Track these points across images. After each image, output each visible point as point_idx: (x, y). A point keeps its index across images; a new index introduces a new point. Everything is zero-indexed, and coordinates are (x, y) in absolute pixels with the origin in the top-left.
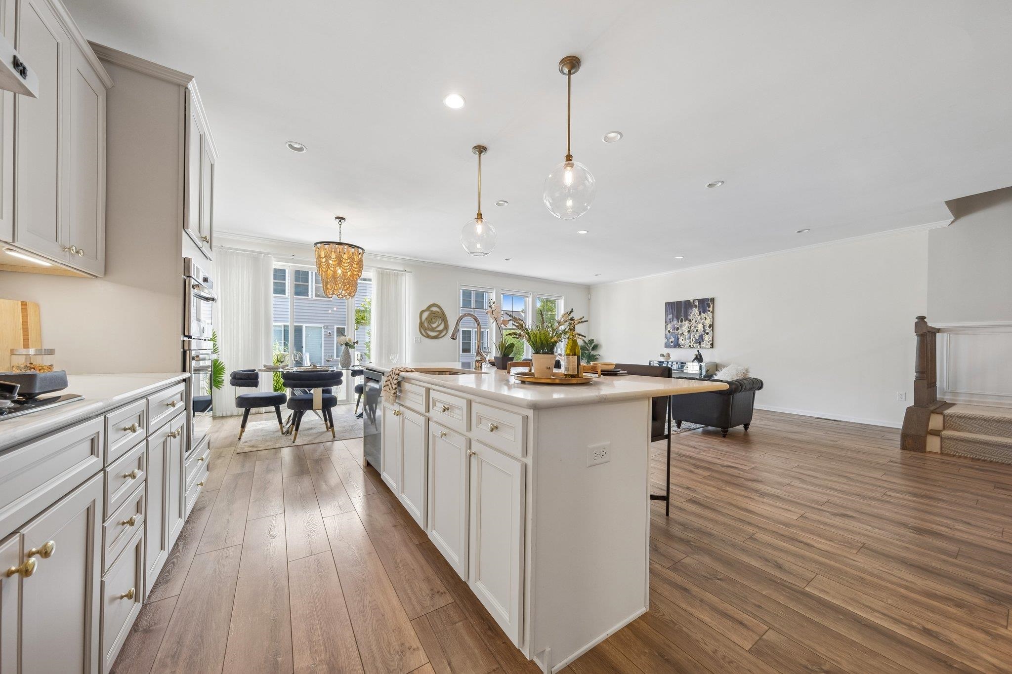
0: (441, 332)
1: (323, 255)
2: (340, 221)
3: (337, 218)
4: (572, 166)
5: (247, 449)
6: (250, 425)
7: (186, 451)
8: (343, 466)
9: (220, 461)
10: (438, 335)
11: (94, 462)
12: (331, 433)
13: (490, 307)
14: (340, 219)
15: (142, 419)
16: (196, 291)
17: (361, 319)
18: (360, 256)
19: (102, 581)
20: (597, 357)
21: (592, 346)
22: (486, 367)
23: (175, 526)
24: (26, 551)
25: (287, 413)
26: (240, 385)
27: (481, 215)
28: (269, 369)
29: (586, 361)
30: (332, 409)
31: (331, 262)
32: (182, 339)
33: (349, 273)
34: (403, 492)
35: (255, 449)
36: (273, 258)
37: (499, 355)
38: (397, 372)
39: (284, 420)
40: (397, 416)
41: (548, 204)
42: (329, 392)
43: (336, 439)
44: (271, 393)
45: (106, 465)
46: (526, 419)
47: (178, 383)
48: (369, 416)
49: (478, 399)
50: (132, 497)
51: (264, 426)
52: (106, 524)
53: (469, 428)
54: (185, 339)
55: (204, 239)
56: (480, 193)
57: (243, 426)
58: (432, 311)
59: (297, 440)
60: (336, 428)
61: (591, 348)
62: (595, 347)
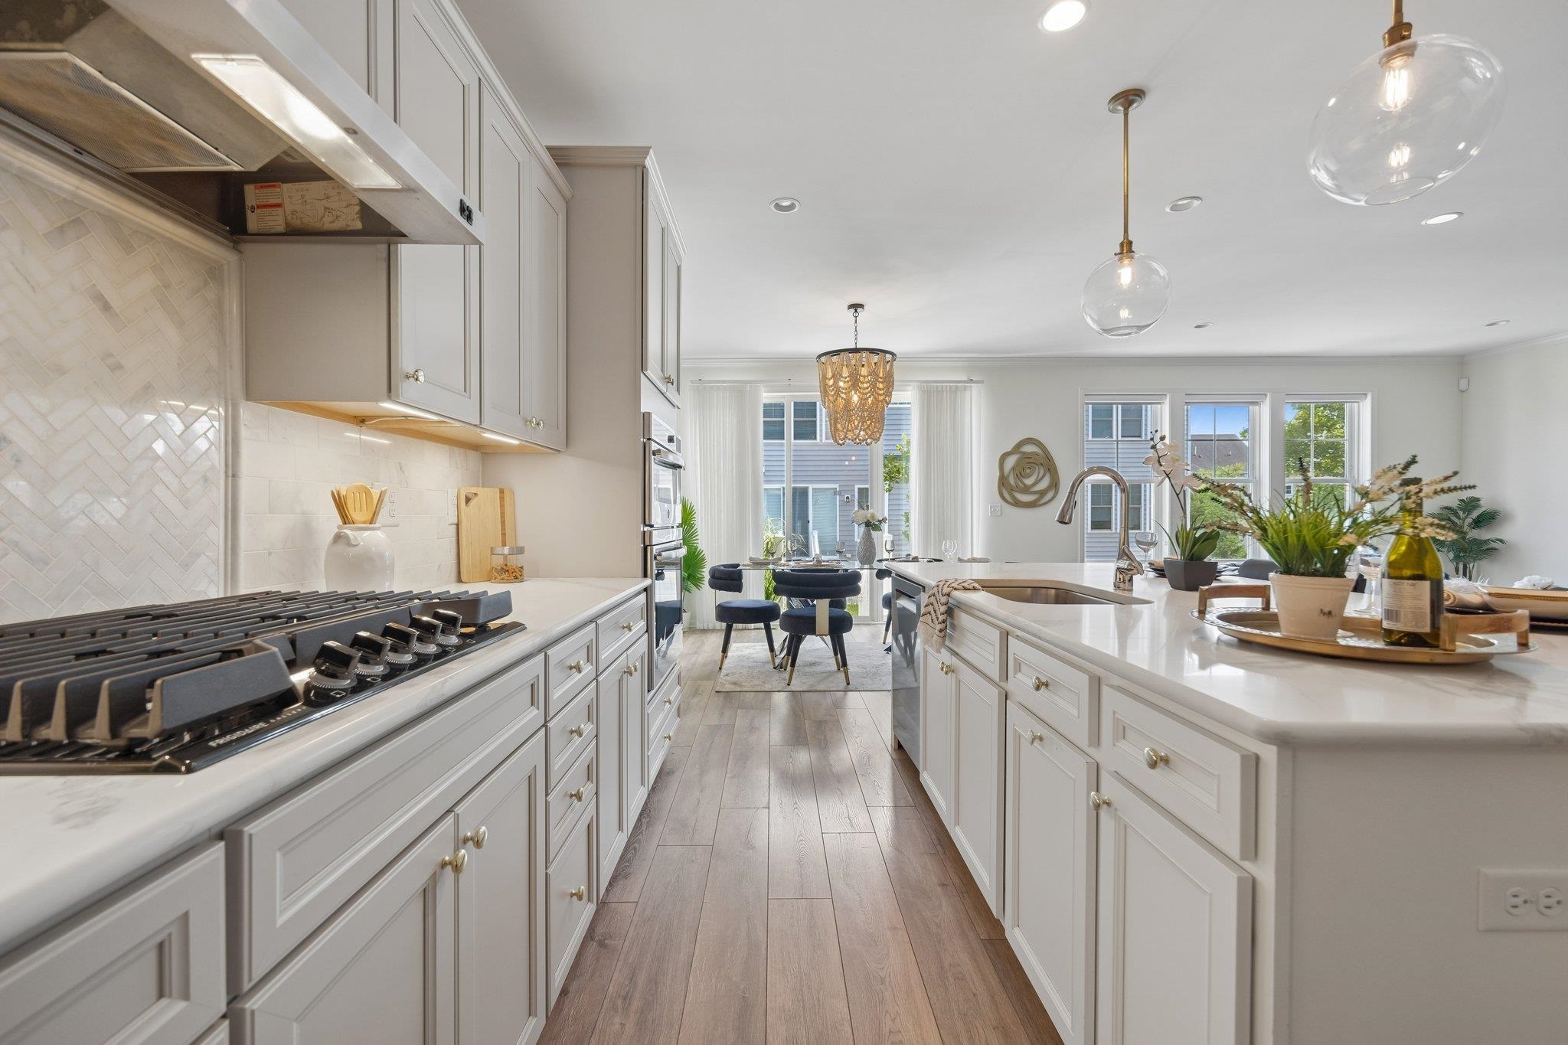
0: (1043, 493)
1: (830, 375)
2: (856, 311)
3: (851, 306)
4: (1410, 52)
5: (728, 687)
6: (734, 647)
7: (649, 691)
8: (858, 740)
9: (695, 700)
10: (1038, 500)
11: (534, 714)
12: (842, 675)
13: (1154, 447)
14: (856, 307)
15: (591, 652)
16: (657, 457)
17: (894, 473)
18: (888, 366)
19: (546, 874)
20: (1493, 545)
21: (1475, 514)
22: (1143, 585)
23: (637, 798)
24: (461, 835)
25: (780, 635)
26: (721, 588)
27: (1130, 243)
28: (757, 564)
29: (1451, 555)
30: (845, 635)
31: (841, 384)
32: (642, 529)
33: (870, 400)
34: (957, 822)
35: (738, 689)
36: (762, 389)
37: (1178, 557)
38: (946, 590)
39: (777, 645)
40: (946, 673)
41: (1324, 178)
42: (842, 606)
43: (850, 687)
44: (759, 601)
45: (548, 719)
46: (1252, 765)
47: (638, 593)
48: (903, 652)
49: (1117, 681)
50: (580, 759)
51: (751, 651)
52: (550, 799)
53: (1096, 739)
54: (646, 529)
55: (668, 380)
56: (1126, 197)
57: (725, 650)
58: (1024, 453)
59: (793, 682)
60: (851, 668)
61: (1469, 520)
62: (1488, 519)
